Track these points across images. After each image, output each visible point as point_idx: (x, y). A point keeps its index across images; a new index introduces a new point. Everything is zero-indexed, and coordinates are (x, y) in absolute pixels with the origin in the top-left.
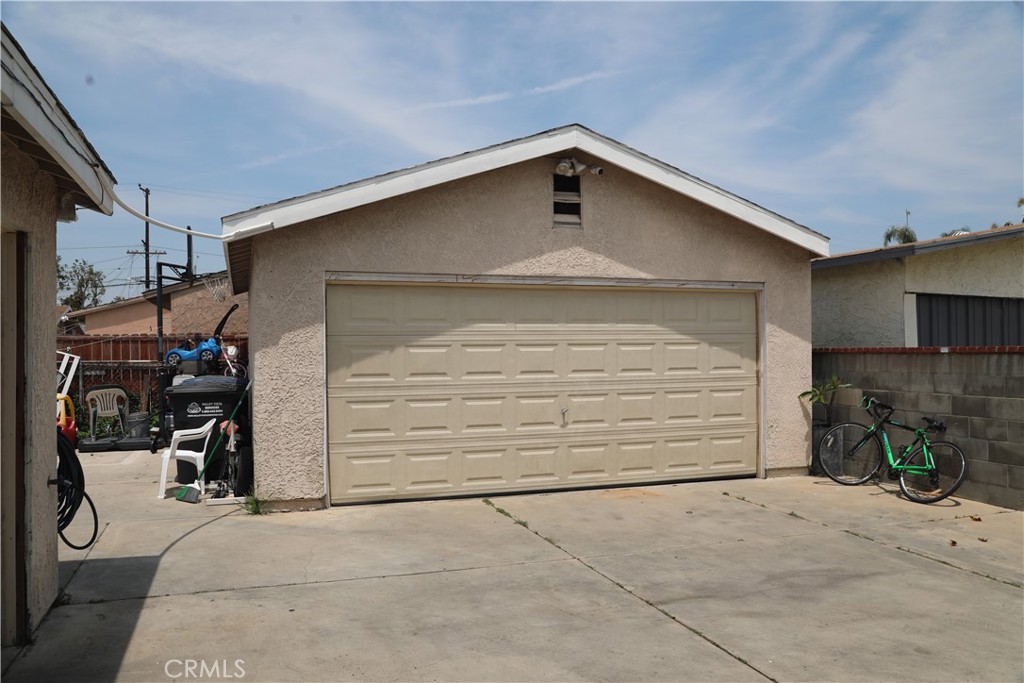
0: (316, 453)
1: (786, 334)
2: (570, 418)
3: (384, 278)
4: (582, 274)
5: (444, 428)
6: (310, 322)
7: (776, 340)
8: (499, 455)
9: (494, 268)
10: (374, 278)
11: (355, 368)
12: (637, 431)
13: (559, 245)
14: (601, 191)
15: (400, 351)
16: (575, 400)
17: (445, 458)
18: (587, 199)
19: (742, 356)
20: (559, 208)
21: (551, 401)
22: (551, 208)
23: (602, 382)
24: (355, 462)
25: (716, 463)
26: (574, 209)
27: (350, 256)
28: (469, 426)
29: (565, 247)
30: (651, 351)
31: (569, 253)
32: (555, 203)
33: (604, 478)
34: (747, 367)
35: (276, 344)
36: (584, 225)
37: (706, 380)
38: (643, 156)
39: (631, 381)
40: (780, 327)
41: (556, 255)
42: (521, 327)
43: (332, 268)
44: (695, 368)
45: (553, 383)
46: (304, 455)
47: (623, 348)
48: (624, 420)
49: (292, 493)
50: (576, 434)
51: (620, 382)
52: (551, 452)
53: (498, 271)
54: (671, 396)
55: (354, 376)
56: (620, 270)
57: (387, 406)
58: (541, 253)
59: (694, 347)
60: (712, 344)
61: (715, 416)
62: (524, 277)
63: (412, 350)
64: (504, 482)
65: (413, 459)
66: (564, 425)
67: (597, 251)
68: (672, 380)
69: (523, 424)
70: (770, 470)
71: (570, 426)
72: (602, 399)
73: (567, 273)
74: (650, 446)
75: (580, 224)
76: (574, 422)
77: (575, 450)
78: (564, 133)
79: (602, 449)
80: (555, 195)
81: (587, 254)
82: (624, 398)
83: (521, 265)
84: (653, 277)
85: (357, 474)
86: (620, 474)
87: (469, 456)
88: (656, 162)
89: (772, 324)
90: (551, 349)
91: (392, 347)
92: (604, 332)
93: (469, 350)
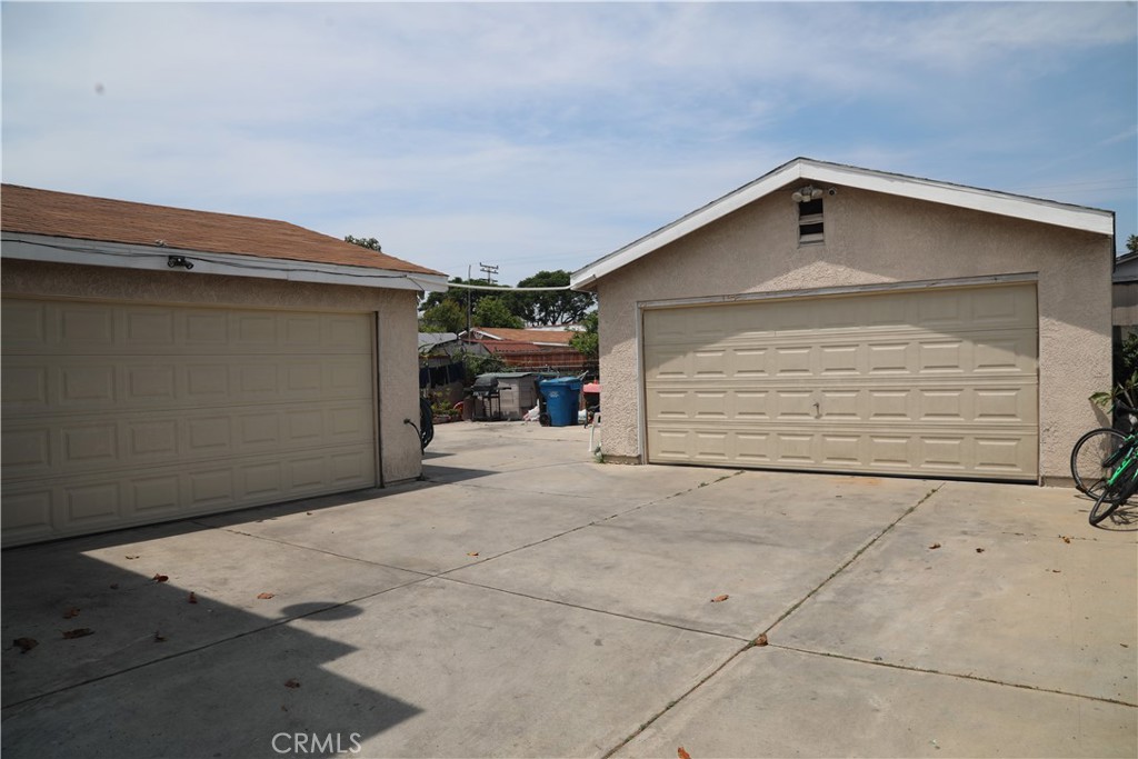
0: (633, 426)
1: (1069, 327)
2: (823, 410)
3: (674, 303)
4: (825, 284)
5: (722, 414)
6: (628, 338)
7: (1054, 335)
8: (764, 437)
9: (749, 287)
10: (668, 303)
11: (662, 368)
12: (891, 426)
13: (803, 262)
14: (842, 209)
15: (690, 355)
16: (828, 395)
17: (722, 436)
18: (829, 218)
19: (1017, 353)
20: (805, 230)
21: (807, 395)
22: (797, 231)
23: (854, 380)
24: (663, 434)
25: (982, 464)
26: (818, 228)
27: (651, 289)
28: (740, 414)
29: (809, 263)
30: (904, 350)
31: (812, 268)
32: (801, 226)
33: (857, 466)
34: (1023, 365)
35: (610, 353)
36: (827, 241)
37: (968, 379)
38: (865, 171)
39: (882, 379)
40: (1059, 319)
41: (800, 270)
42: (780, 333)
43: (641, 299)
44: (956, 367)
45: (808, 380)
46: (626, 427)
47: (875, 349)
48: (876, 415)
49: (620, 452)
50: (829, 425)
51: (871, 380)
52: (808, 439)
53: (751, 291)
54: (927, 394)
55: (662, 373)
56: (862, 278)
57: (682, 395)
58: (788, 271)
59: (956, 346)
60: (976, 341)
61: (981, 415)
62: (776, 293)
63: (699, 355)
64: (768, 460)
65: (701, 436)
66: (818, 416)
67: (839, 263)
68: (928, 379)
69: (783, 414)
70: (1047, 477)
71: (824, 418)
72: (854, 395)
73: (811, 286)
74: (904, 441)
75: (822, 241)
76: (828, 414)
77: (829, 439)
78: (790, 167)
79: (855, 440)
80: (800, 219)
81: (829, 267)
82: (876, 394)
83: (771, 282)
84: (896, 281)
85: (664, 444)
86: (872, 464)
87: (741, 437)
88: (878, 173)
89: (1047, 317)
90: (806, 351)
91: (685, 353)
92: (856, 335)
93: (739, 353)
